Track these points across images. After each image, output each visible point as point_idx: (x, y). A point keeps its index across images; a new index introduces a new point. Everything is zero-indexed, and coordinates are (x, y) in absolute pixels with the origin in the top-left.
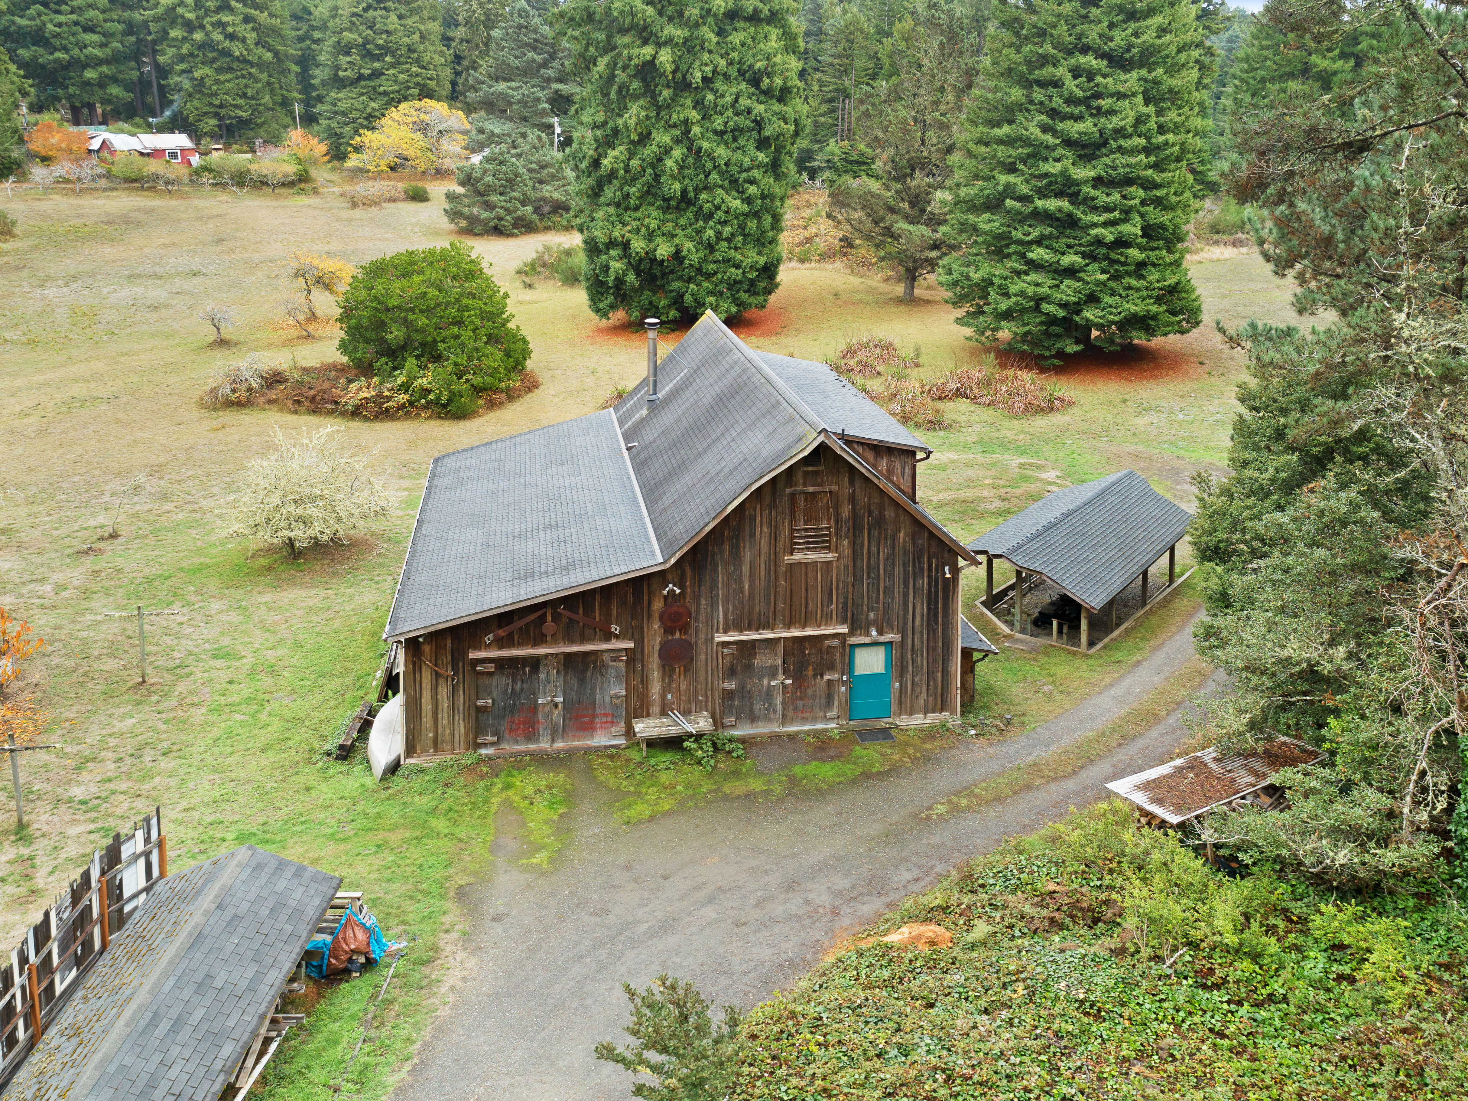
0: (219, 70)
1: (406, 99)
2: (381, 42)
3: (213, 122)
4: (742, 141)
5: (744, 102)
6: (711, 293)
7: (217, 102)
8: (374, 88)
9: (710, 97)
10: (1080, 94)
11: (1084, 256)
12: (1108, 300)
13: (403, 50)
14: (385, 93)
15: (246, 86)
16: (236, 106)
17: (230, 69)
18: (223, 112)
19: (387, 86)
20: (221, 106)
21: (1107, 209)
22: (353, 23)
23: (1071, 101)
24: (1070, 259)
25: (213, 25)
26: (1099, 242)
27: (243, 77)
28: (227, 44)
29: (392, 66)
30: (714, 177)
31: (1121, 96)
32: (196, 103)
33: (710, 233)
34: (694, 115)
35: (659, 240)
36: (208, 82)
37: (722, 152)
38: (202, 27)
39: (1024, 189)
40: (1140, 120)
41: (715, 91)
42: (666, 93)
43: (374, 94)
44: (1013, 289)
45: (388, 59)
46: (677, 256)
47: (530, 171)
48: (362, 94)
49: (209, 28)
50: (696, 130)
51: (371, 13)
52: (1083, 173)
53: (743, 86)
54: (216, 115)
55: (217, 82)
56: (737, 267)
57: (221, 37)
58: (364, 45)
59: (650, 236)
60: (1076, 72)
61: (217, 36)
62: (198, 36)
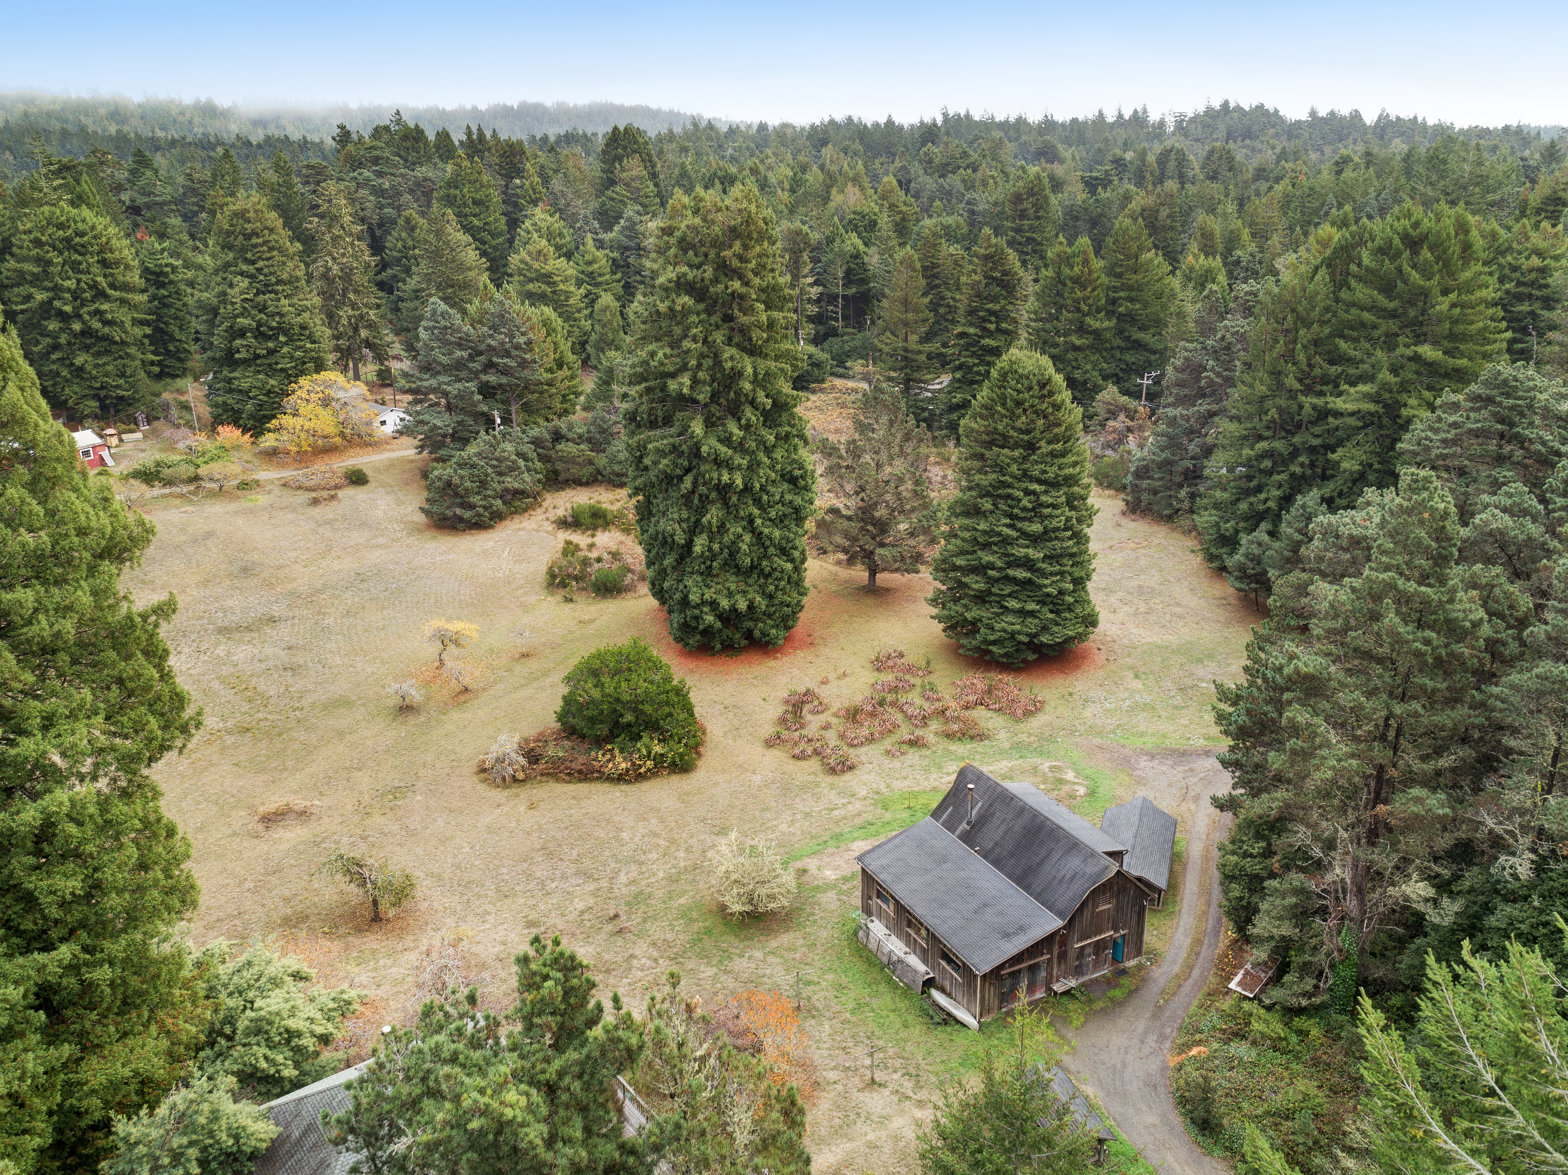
0: (97, 355)
1: (302, 373)
2: (274, 324)
3: (94, 404)
4: (787, 523)
5: (788, 497)
6: (773, 627)
7: (98, 385)
8: (270, 365)
9: (765, 497)
10: (1030, 506)
11: (1038, 602)
12: (1056, 629)
13: (297, 330)
14: (282, 370)
15: (124, 366)
16: (118, 387)
17: (107, 352)
18: (103, 393)
19: (286, 364)
20: (102, 388)
21: (1052, 574)
22: (244, 308)
23: (1024, 509)
24: (1031, 606)
25: (89, 313)
26: (1048, 595)
27: (121, 357)
28: (106, 330)
29: (286, 344)
30: (772, 550)
31: (1054, 506)
32: (76, 388)
33: (772, 587)
34: (756, 512)
35: (738, 597)
36: (88, 368)
37: (777, 533)
38: (79, 316)
39: (999, 564)
40: (1068, 519)
41: (767, 493)
42: (734, 499)
43: (271, 370)
44: (997, 626)
45: (282, 338)
46: (751, 607)
47: (493, 467)
48: (259, 372)
49: (87, 317)
50: (758, 521)
51: (261, 298)
52: (1035, 554)
53: (786, 486)
54: (96, 397)
55: (97, 366)
56: (788, 606)
57: (100, 325)
58: (258, 329)
59: (730, 595)
60: (1027, 493)
61: (96, 325)
62: (77, 327)
